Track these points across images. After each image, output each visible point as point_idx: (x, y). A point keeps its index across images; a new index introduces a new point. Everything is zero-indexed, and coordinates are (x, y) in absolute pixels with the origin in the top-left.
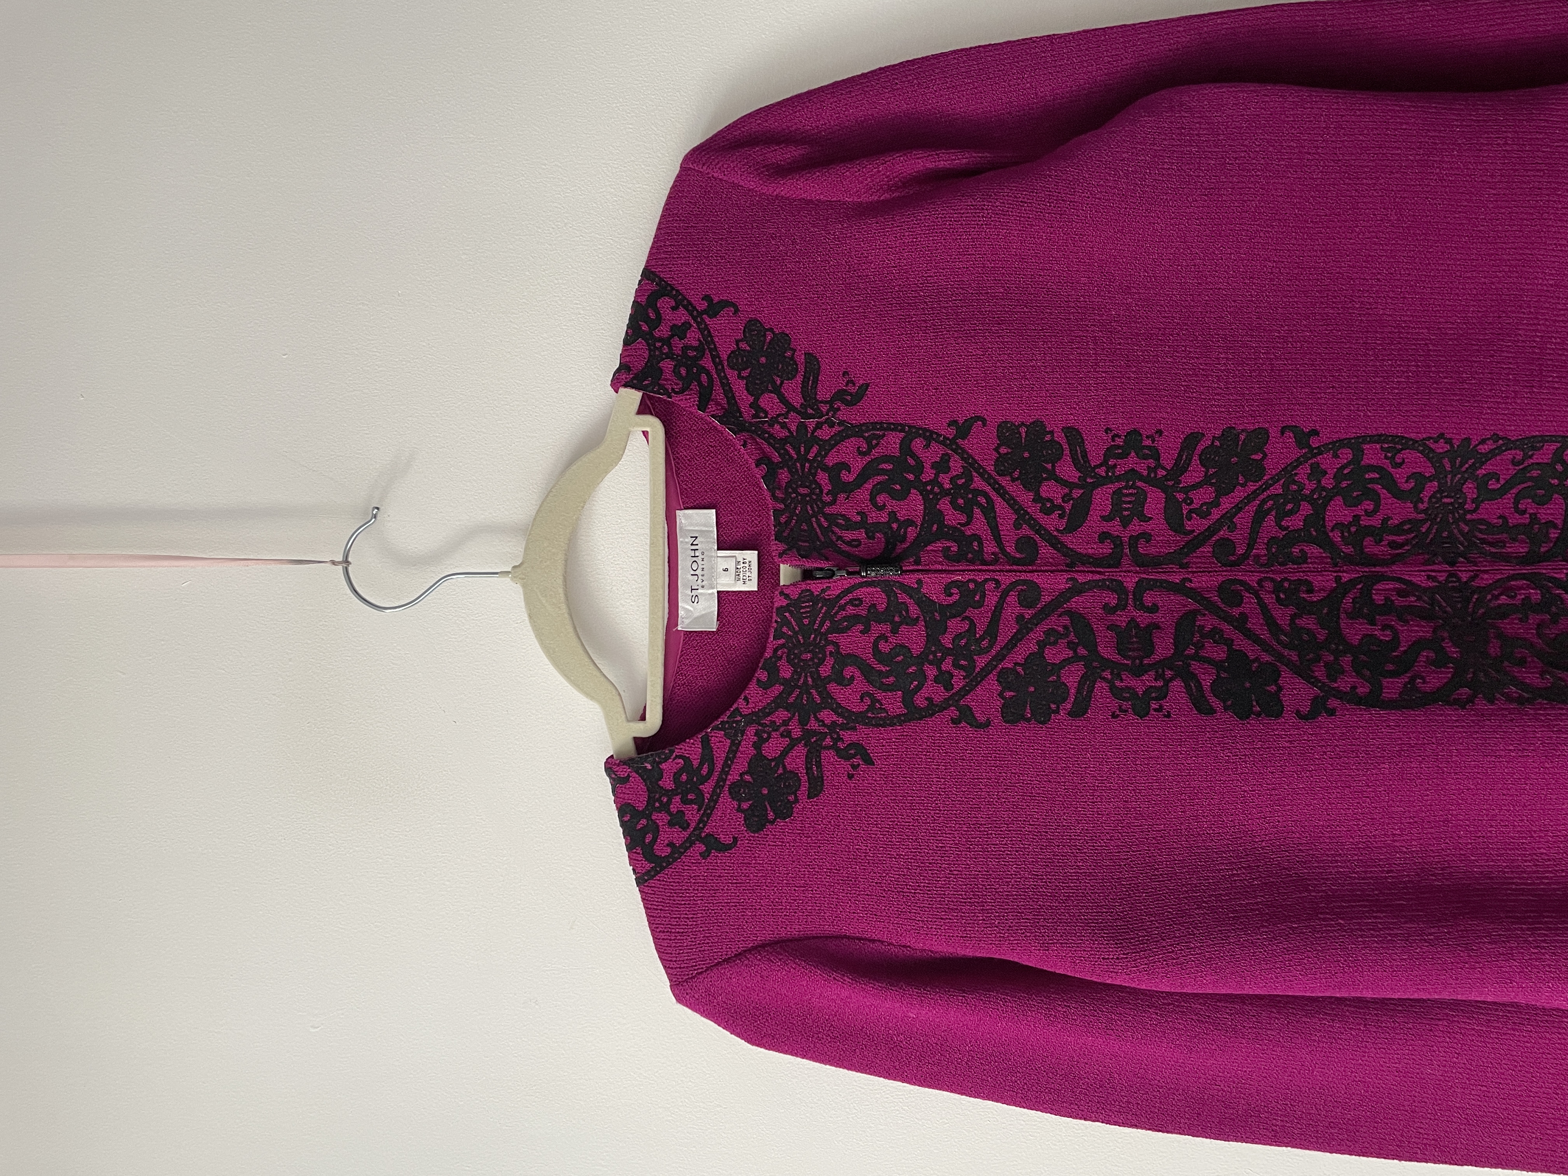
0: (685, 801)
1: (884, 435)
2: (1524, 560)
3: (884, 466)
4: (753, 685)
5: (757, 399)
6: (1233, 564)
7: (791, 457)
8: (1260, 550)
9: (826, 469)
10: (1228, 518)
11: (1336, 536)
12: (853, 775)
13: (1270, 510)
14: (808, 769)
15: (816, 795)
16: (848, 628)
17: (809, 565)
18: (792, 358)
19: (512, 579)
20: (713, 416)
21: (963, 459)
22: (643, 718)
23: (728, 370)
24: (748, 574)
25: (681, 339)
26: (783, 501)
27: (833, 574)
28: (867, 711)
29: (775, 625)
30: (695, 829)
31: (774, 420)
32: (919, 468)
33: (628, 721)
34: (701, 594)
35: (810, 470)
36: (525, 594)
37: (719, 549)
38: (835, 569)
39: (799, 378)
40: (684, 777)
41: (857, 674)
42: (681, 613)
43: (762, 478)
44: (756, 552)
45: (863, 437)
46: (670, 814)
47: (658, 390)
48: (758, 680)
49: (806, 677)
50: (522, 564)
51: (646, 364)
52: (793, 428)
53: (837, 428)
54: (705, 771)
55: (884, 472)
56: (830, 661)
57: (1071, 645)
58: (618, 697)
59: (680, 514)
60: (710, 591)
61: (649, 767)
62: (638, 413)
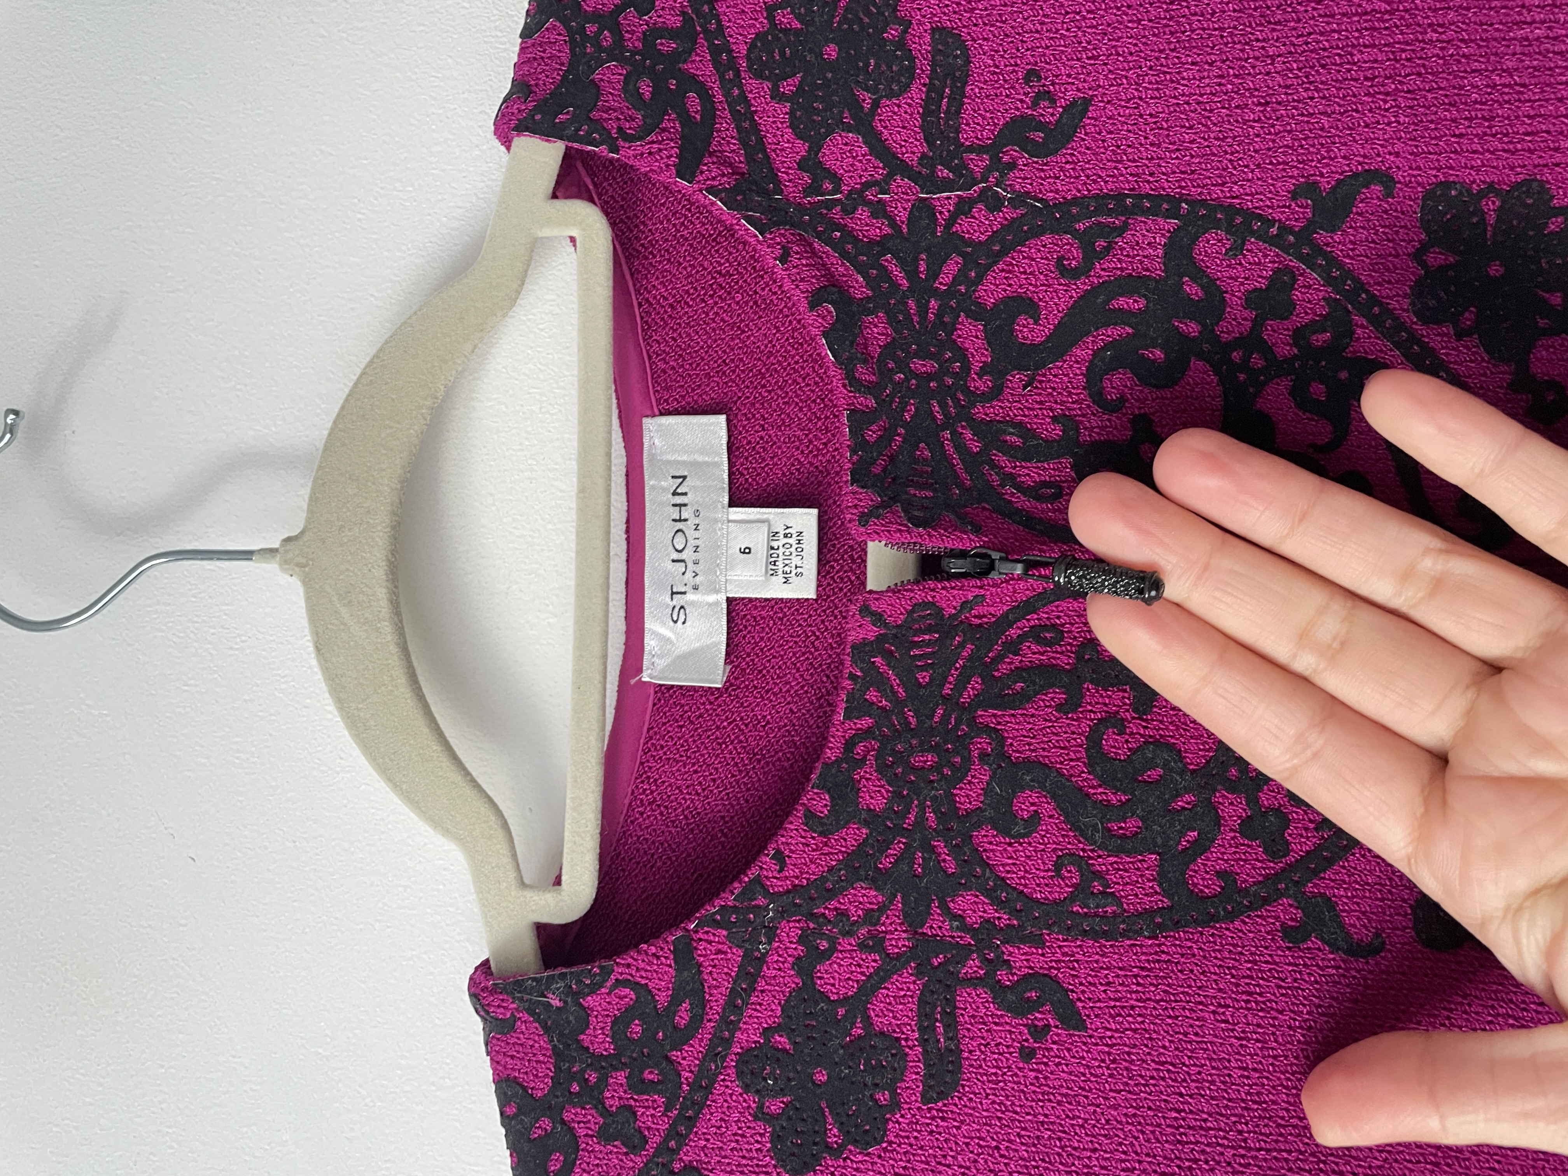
0: (639, 1086)
1: (1125, 227)
3: (1121, 302)
4: (795, 823)
5: (816, 147)
7: (895, 285)
9: (978, 313)
12: (1032, 1053)
14: (927, 1030)
15: (941, 1095)
16: (1023, 698)
17: (935, 544)
18: (901, 44)
19: (281, 567)
20: (711, 190)
21: (1330, 280)
22: (558, 882)
23: (751, 83)
24: (796, 561)
25: (642, 13)
26: (871, 388)
27: (991, 567)
28: (1072, 898)
29: (847, 683)
30: (658, 1152)
31: (857, 197)
32: (1213, 306)
33: (523, 885)
34: (693, 603)
35: (939, 315)
36: (308, 599)
37: (732, 504)
38: (995, 555)
39: (917, 93)
40: (636, 1029)
41: (1047, 808)
42: (650, 643)
43: (825, 334)
44: (815, 511)
45: (1074, 233)
46: (606, 1112)
47: (589, 133)
48: (810, 815)
49: (922, 808)
50: (302, 532)
51: (564, 77)
52: (902, 215)
53: (1009, 213)
54: (683, 1018)
55: (1123, 316)
56: (981, 775)
58: (500, 834)
59: (651, 426)
60: (712, 598)
61: (556, 1003)
62: (555, 196)
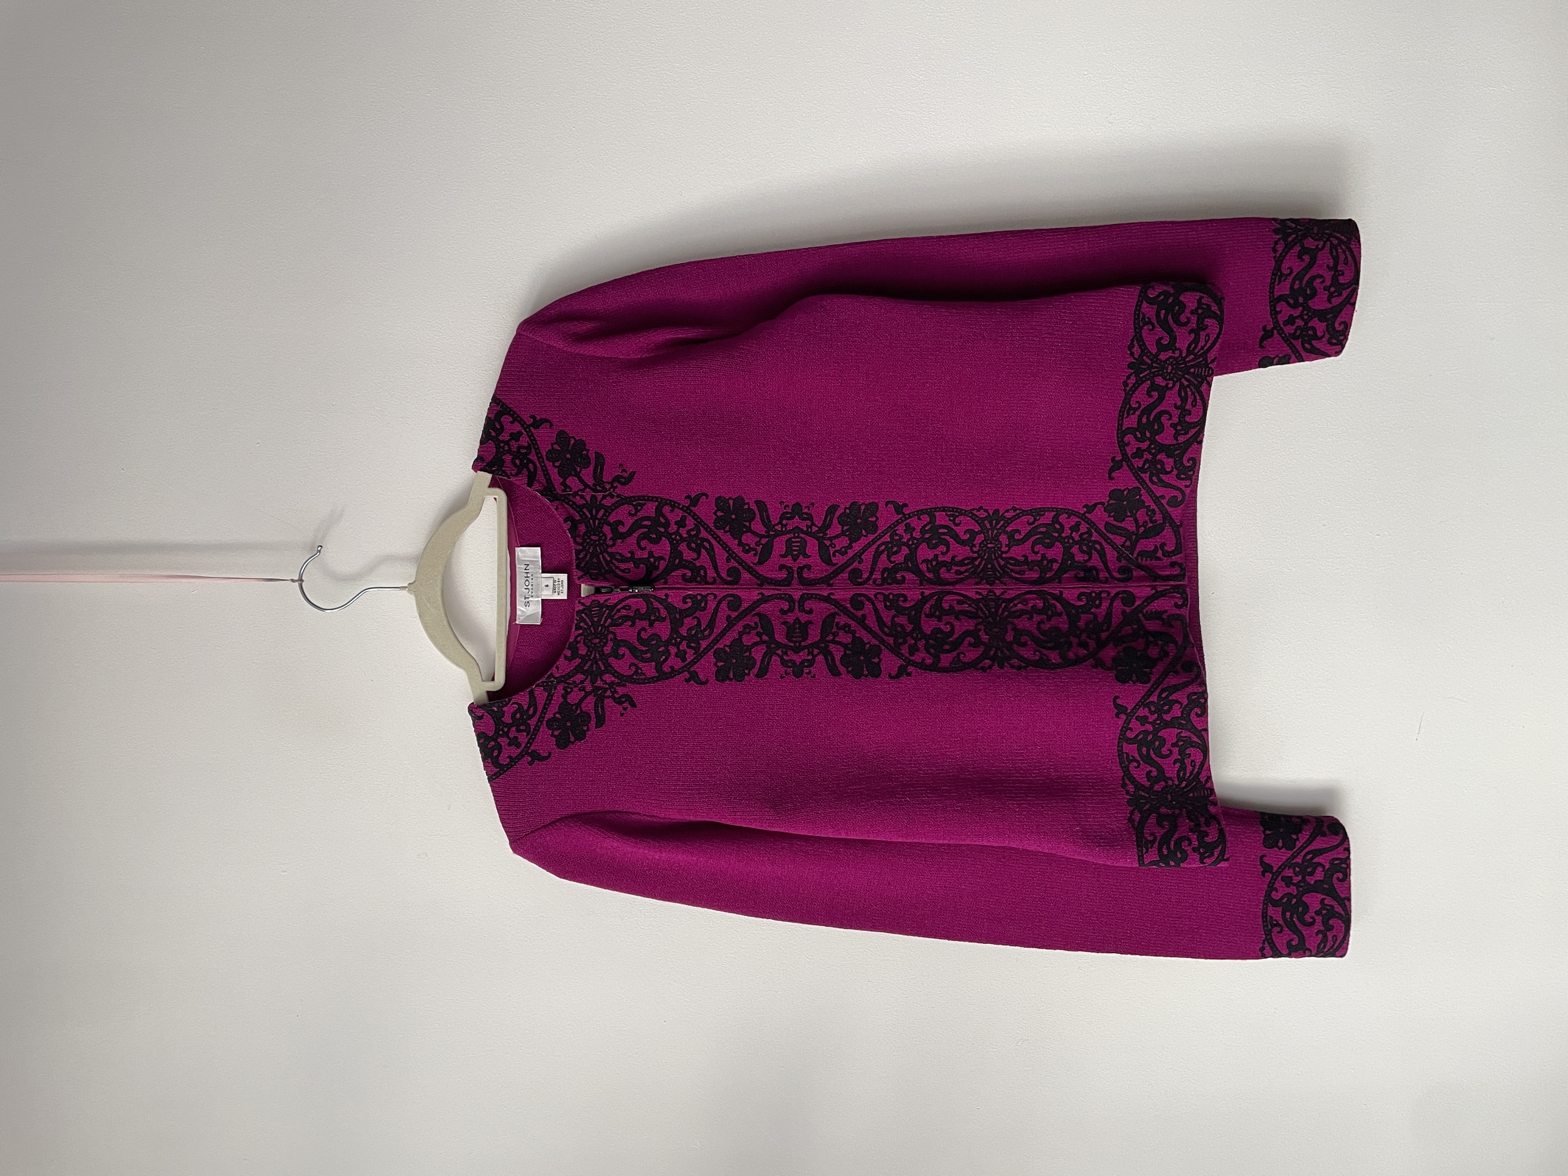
0: (518, 731)
1: (645, 503)
2: (1034, 582)
3: (645, 523)
4: (562, 659)
5: (565, 480)
6: (860, 584)
7: (587, 516)
8: (877, 575)
9: (609, 524)
10: (858, 556)
11: (923, 567)
12: (623, 714)
13: (883, 551)
14: (596, 711)
15: (601, 726)
16: (621, 624)
17: (598, 585)
18: (587, 455)
19: (408, 592)
20: (537, 491)
21: (695, 519)
22: (493, 679)
23: (546, 462)
24: (561, 588)
25: (516, 441)
26: (581, 544)
27: (612, 590)
28: (633, 674)
29: (576, 622)
30: (525, 748)
31: (576, 493)
32: (667, 525)
33: (483, 681)
34: (531, 601)
35: (598, 524)
36: (417, 601)
37: (542, 572)
38: (613, 587)
39: (591, 468)
40: (518, 716)
41: (627, 652)
42: (518, 613)
43: (568, 530)
44: (566, 575)
45: (633, 505)
46: (509, 738)
47: (502, 474)
48: (565, 656)
49: (595, 654)
50: (414, 582)
51: (494, 457)
52: (588, 499)
53: (616, 499)
54: (531, 712)
55: (645, 526)
56: (610, 644)
57: (759, 635)
58: (476, 666)
59: (518, 550)
60: (537, 599)
61: (495, 709)
62: (489, 487)
